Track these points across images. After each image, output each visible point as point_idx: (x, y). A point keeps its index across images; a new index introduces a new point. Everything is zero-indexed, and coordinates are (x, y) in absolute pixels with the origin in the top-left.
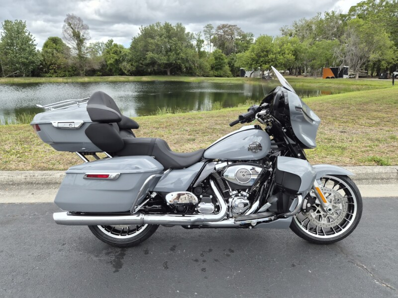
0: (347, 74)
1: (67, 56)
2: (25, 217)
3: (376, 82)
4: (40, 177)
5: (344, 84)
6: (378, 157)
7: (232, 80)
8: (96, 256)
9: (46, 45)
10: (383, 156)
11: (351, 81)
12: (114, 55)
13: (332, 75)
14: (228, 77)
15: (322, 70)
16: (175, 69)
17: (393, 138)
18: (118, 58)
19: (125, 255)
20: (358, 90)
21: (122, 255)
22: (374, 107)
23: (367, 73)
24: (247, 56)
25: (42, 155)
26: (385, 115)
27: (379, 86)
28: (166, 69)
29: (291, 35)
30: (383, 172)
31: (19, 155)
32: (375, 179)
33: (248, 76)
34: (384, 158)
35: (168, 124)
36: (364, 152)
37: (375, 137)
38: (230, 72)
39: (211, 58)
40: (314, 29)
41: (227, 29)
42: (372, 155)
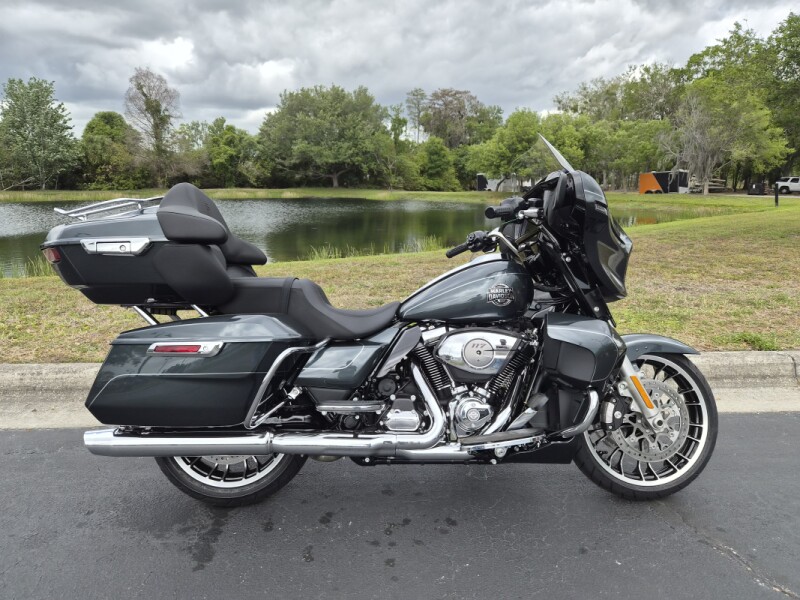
0: (686, 186)
1: (132, 149)
2: (11, 457)
3: (743, 200)
4: (52, 376)
5: (681, 204)
6: (753, 333)
7: (462, 196)
8: (158, 537)
9: (90, 128)
10: (764, 332)
11: (695, 199)
12: (227, 147)
13: (656, 186)
14: (454, 190)
15: (638, 178)
16: (348, 174)
17: (781, 299)
18: (234, 154)
19: (220, 532)
20: (709, 214)
21: (216, 532)
22: (741, 245)
23: (725, 183)
24: (489, 151)
25: (60, 333)
26: (763, 259)
27: (750, 207)
28: (331, 176)
29: (575, 110)
30: (765, 362)
31: (11, 334)
32: (749, 376)
33: (493, 189)
34: (764, 336)
35: (330, 275)
36: (726, 324)
37: (744, 298)
38: (457, 181)
39: (419, 153)
40: (620, 99)
41: (450, 99)
42: (739, 330)
